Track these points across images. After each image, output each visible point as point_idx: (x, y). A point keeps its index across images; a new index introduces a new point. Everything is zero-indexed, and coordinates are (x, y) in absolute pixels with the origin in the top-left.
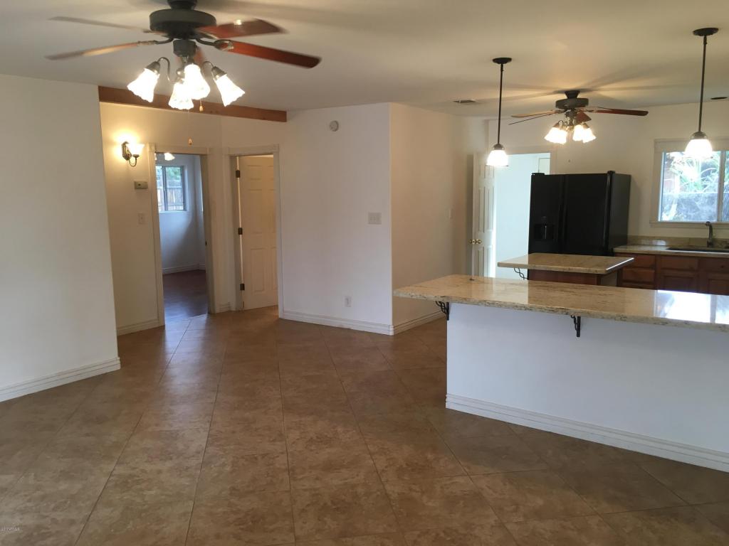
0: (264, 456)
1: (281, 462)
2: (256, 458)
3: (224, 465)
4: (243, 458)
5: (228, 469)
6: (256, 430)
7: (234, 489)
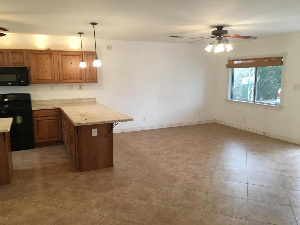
0: (196, 164)
1: (190, 162)
2: (198, 164)
3: (209, 165)
4: (202, 165)
5: (208, 163)
6: (193, 173)
7: (207, 159)
